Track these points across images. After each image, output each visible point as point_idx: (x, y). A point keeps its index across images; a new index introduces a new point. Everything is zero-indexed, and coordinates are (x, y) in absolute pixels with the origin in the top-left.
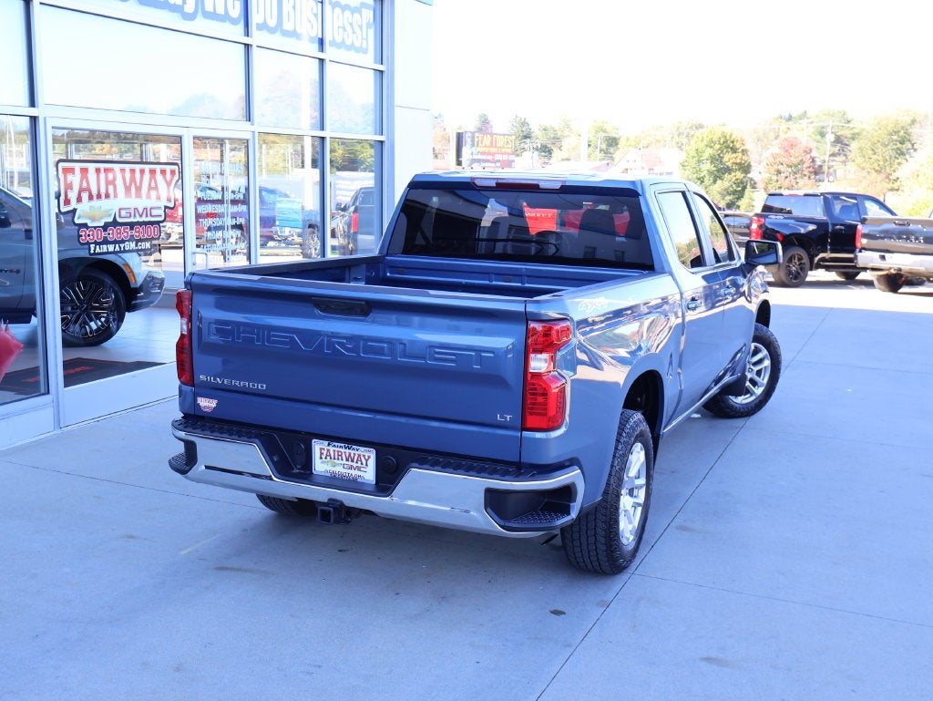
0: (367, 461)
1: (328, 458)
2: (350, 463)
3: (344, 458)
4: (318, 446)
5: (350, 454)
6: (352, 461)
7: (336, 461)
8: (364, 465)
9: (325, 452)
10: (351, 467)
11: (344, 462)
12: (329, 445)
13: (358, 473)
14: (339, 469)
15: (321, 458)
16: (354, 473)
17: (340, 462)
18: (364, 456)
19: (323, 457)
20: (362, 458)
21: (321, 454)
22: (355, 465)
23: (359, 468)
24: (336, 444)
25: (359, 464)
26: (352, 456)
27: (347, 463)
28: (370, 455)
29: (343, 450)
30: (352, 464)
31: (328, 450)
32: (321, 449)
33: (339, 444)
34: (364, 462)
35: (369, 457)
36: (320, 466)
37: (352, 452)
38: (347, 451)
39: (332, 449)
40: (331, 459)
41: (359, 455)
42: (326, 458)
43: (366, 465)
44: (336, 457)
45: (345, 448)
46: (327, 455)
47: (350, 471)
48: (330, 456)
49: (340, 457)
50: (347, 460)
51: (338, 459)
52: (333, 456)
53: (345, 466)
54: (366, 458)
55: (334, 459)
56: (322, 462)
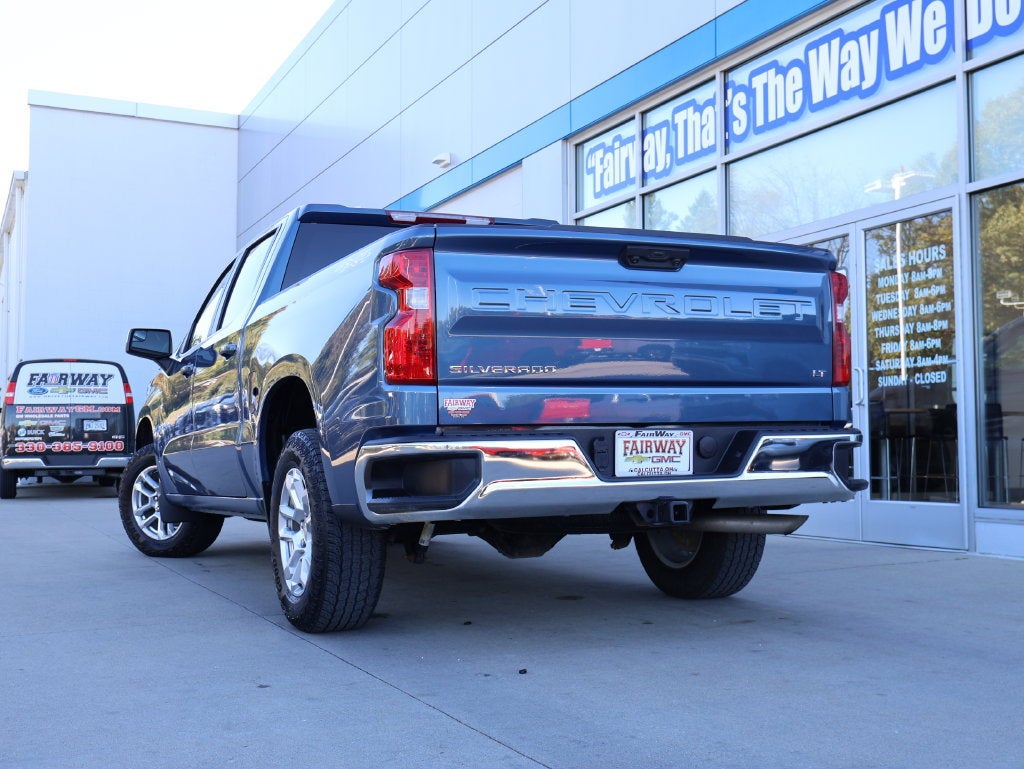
0: (681, 447)
1: (634, 452)
2: (661, 454)
3: (654, 449)
4: (622, 439)
5: (661, 442)
6: (664, 451)
7: (644, 455)
8: (678, 454)
9: (630, 445)
10: (660, 460)
11: (654, 454)
12: (637, 435)
13: (670, 465)
14: (647, 466)
15: (625, 454)
16: (663, 465)
17: (649, 455)
18: (678, 442)
19: (628, 452)
20: (676, 445)
21: (626, 448)
22: (666, 455)
23: (671, 459)
24: (645, 432)
25: (672, 454)
26: (664, 444)
27: (658, 454)
28: (685, 439)
29: (652, 439)
30: (663, 454)
31: (634, 442)
32: (625, 442)
33: (650, 432)
34: (678, 449)
35: (684, 442)
36: (623, 467)
37: (664, 439)
38: (658, 439)
39: (639, 439)
40: (637, 452)
41: (672, 442)
42: (631, 453)
43: (681, 453)
44: (644, 449)
45: (657, 435)
46: (632, 450)
47: (660, 465)
48: (636, 449)
49: (649, 449)
50: (657, 451)
51: (646, 452)
52: (639, 450)
53: (655, 460)
54: (681, 443)
55: (642, 452)
56: (626, 460)
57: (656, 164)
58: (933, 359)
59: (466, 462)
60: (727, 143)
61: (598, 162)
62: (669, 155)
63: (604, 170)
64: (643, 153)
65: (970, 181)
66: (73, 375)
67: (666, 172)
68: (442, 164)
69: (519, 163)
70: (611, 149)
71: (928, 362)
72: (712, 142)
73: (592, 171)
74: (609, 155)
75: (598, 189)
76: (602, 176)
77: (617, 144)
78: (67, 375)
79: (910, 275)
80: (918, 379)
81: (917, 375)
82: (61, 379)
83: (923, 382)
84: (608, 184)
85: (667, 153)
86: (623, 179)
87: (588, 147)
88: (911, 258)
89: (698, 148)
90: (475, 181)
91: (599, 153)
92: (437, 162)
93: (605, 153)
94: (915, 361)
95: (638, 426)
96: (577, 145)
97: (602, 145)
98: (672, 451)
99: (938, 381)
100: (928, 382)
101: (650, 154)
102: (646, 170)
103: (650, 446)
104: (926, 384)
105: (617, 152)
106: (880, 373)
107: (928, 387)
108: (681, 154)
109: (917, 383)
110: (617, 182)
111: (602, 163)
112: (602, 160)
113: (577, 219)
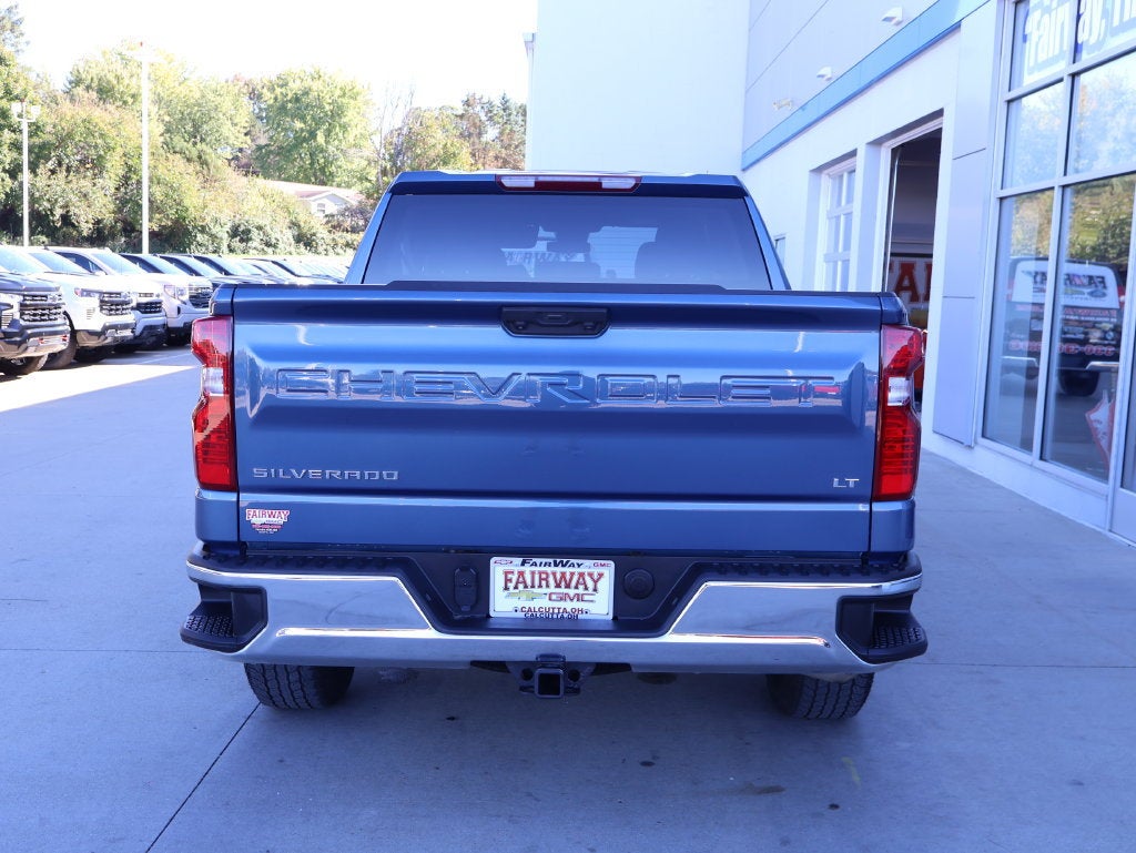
0: (596, 582)
1: (521, 586)
2: (563, 590)
3: (552, 584)
4: (499, 569)
5: (563, 574)
6: (568, 586)
7: (536, 590)
8: (590, 591)
9: (514, 578)
10: (562, 598)
11: (552, 589)
12: (523, 564)
13: (579, 605)
14: (542, 604)
15: (506, 588)
16: (569, 606)
17: (544, 590)
18: (591, 575)
19: (511, 585)
20: (588, 579)
21: (507, 581)
22: (572, 592)
23: (579, 598)
24: (538, 560)
25: (581, 590)
26: (568, 577)
27: (558, 590)
28: (604, 574)
29: (549, 570)
30: (566, 591)
31: (521, 574)
32: (506, 573)
33: (544, 560)
34: (590, 584)
35: (601, 575)
36: (503, 603)
37: (568, 570)
38: (559, 570)
39: (527, 569)
40: (526, 587)
41: (582, 575)
42: (516, 588)
43: (595, 590)
44: (537, 582)
45: (556, 565)
46: (517, 583)
47: (562, 605)
48: (525, 582)
49: (544, 583)
50: (558, 586)
51: (540, 586)
52: (529, 582)
53: (554, 597)
54: (596, 577)
55: (533, 587)
56: (509, 595)
57: (1090, 34)
59: (249, 598)
61: (1036, 26)
62: (1104, 21)
64: (1079, 16)
68: (894, 21)
69: (958, 26)
70: (1048, 10)
74: (1046, 18)
76: (1037, 44)
84: (1042, 57)
85: (1102, 18)
91: (1038, 15)
92: (888, 19)
93: (1042, 15)
95: (526, 553)
96: (1017, 4)
98: (581, 587)
101: (1085, 19)
102: (1079, 41)
103: (546, 579)
105: (1053, 13)
108: (1116, 22)
111: (1038, 29)
112: (1039, 22)
113: (1009, 102)
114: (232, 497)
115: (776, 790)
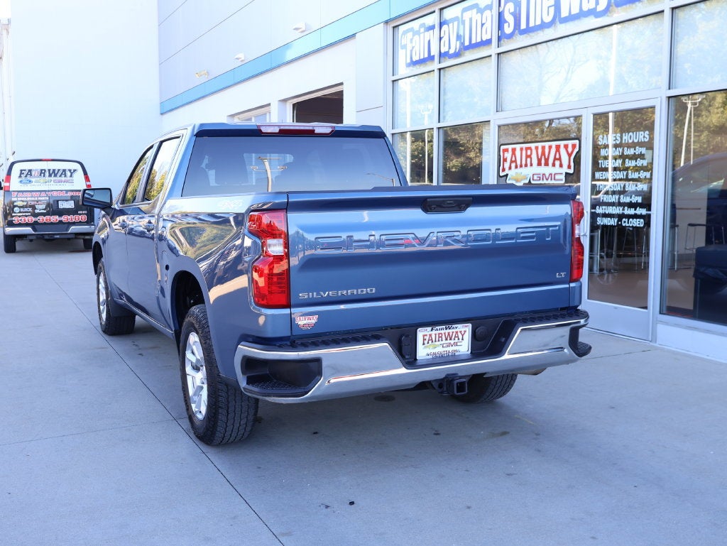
0: (463, 336)
1: (430, 342)
2: (449, 341)
3: (444, 339)
4: (421, 333)
5: (449, 333)
6: (451, 339)
7: (437, 343)
8: (460, 340)
9: (427, 338)
10: (448, 346)
11: (444, 341)
12: (432, 330)
13: (455, 348)
14: (439, 350)
15: (424, 344)
16: (450, 349)
17: (441, 342)
18: (461, 332)
19: (426, 342)
20: (459, 333)
21: (424, 340)
22: (452, 342)
23: (456, 344)
24: (438, 328)
26: (451, 334)
27: (447, 342)
28: (466, 330)
29: (442, 332)
30: (450, 341)
31: (430, 335)
32: (424, 336)
33: (441, 327)
34: (460, 337)
35: (465, 331)
36: (422, 352)
37: (451, 331)
38: (447, 331)
39: (434, 332)
40: (433, 342)
41: (457, 332)
42: (428, 343)
43: (463, 339)
44: (437, 339)
45: (446, 329)
46: (429, 340)
47: (448, 349)
48: (431, 339)
49: (440, 339)
50: (446, 339)
51: (439, 341)
52: (434, 340)
53: (444, 345)
54: (463, 333)
55: (435, 341)
56: (426, 347)
57: (450, 48)
58: (635, 210)
59: (311, 364)
60: (499, 39)
61: (409, 41)
62: (458, 43)
63: (413, 48)
64: (441, 39)
65: (669, 89)
66: (49, 170)
67: (457, 55)
68: (300, 30)
69: (354, 35)
70: (418, 33)
71: (632, 212)
72: (489, 37)
73: (404, 47)
74: (416, 37)
75: (409, 61)
76: (411, 51)
77: (422, 30)
78: (45, 170)
79: (623, 149)
80: (625, 222)
81: (624, 220)
82: (41, 173)
83: (627, 225)
84: (415, 58)
85: (457, 40)
86: (426, 56)
87: (402, 28)
88: (624, 138)
89: (479, 40)
90: (324, 44)
91: (410, 35)
92: (296, 29)
93: (413, 35)
94: (623, 210)
95: (432, 324)
96: (394, 27)
97: (412, 29)
98: (456, 339)
99: (638, 226)
100: (631, 225)
101: (445, 39)
102: (442, 51)
103: (441, 337)
104: (629, 227)
105: (422, 35)
106: (598, 215)
107: (631, 229)
108: (467, 43)
109: (624, 225)
110: (422, 57)
111: (411, 42)
112: (411, 40)
113: (393, 81)
114: (287, 311)
115: (504, 433)
